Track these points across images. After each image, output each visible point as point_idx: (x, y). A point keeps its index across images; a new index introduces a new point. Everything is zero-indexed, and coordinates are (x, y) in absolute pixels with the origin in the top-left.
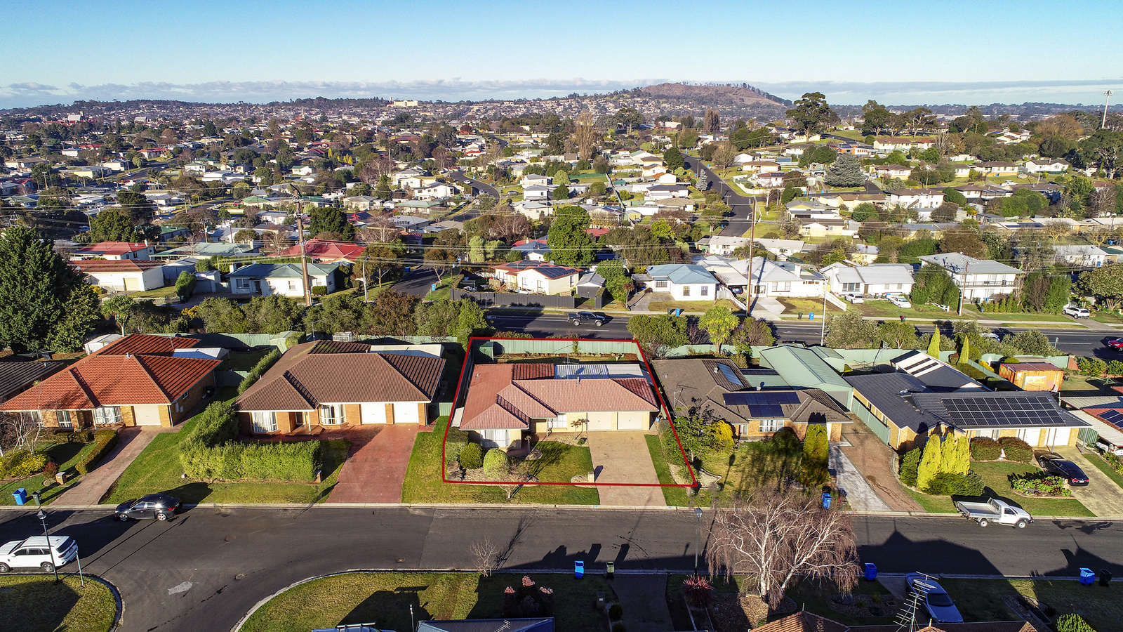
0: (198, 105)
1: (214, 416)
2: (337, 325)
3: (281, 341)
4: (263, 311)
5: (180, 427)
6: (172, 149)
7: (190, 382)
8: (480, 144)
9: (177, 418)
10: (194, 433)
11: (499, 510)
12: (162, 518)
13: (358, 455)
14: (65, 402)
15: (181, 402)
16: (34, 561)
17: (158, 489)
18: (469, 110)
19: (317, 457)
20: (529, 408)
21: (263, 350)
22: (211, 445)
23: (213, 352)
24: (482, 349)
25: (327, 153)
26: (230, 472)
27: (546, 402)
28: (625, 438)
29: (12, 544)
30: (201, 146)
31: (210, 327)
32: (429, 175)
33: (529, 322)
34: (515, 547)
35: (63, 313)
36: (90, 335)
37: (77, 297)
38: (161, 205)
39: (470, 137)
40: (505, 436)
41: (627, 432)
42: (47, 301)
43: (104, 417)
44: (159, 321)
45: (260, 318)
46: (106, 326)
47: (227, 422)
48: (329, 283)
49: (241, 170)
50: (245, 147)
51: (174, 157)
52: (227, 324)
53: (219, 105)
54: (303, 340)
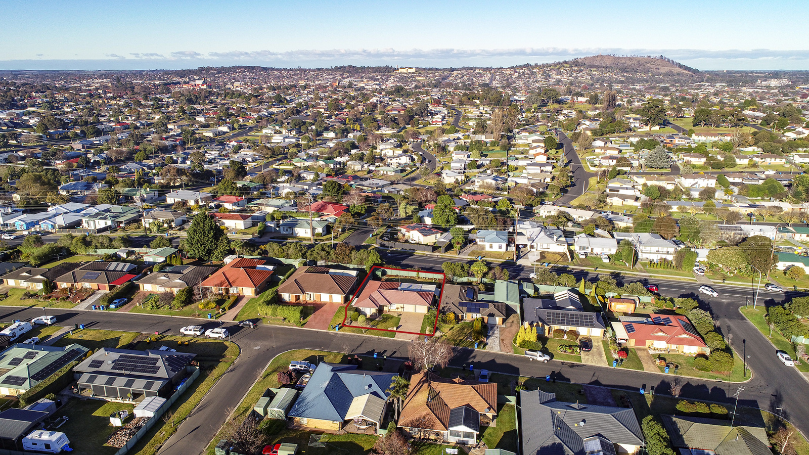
0: (273, 69)
1: (269, 294)
2: (319, 258)
3: (297, 263)
4: (291, 249)
5: (258, 296)
6: (256, 117)
7: (261, 279)
8: (443, 115)
9: (257, 293)
10: (262, 300)
11: (359, 336)
12: (252, 327)
13: (317, 313)
14: (221, 284)
15: (259, 287)
16: (216, 336)
17: (251, 318)
18: (450, 75)
19: (302, 312)
20: (381, 301)
21: (290, 266)
22: (268, 305)
23: (271, 268)
24: (377, 272)
25: (345, 121)
26: (274, 314)
27: (388, 299)
28: (415, 316)
29: (210, 330)
30: (272, 114)
31: (270, 254)
32: (400, 146)
33: (405, 259)
34: (359, 348)
35: (217, 246)
36: (226, 255)
37: (222, 240)
38: (250, 162)
39: (439, 109)
40: (370, 311)
41: (418, 313)
42: (212, 242)
43: (233, 290)
44: (251, 250)
45: (290, 252)
46: (231, 252)
47: (274, 297)
48: (323, 231)
49: (294, 133)
50: (297, 116)
51: (257, 122)
52: (277, 254)
53: (285, 70)
54: (305, 264)
